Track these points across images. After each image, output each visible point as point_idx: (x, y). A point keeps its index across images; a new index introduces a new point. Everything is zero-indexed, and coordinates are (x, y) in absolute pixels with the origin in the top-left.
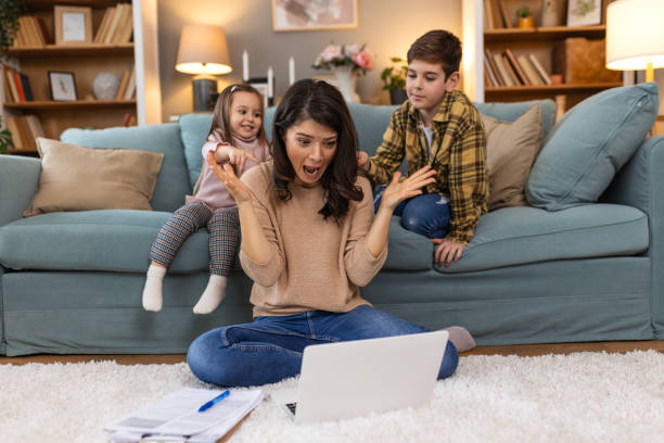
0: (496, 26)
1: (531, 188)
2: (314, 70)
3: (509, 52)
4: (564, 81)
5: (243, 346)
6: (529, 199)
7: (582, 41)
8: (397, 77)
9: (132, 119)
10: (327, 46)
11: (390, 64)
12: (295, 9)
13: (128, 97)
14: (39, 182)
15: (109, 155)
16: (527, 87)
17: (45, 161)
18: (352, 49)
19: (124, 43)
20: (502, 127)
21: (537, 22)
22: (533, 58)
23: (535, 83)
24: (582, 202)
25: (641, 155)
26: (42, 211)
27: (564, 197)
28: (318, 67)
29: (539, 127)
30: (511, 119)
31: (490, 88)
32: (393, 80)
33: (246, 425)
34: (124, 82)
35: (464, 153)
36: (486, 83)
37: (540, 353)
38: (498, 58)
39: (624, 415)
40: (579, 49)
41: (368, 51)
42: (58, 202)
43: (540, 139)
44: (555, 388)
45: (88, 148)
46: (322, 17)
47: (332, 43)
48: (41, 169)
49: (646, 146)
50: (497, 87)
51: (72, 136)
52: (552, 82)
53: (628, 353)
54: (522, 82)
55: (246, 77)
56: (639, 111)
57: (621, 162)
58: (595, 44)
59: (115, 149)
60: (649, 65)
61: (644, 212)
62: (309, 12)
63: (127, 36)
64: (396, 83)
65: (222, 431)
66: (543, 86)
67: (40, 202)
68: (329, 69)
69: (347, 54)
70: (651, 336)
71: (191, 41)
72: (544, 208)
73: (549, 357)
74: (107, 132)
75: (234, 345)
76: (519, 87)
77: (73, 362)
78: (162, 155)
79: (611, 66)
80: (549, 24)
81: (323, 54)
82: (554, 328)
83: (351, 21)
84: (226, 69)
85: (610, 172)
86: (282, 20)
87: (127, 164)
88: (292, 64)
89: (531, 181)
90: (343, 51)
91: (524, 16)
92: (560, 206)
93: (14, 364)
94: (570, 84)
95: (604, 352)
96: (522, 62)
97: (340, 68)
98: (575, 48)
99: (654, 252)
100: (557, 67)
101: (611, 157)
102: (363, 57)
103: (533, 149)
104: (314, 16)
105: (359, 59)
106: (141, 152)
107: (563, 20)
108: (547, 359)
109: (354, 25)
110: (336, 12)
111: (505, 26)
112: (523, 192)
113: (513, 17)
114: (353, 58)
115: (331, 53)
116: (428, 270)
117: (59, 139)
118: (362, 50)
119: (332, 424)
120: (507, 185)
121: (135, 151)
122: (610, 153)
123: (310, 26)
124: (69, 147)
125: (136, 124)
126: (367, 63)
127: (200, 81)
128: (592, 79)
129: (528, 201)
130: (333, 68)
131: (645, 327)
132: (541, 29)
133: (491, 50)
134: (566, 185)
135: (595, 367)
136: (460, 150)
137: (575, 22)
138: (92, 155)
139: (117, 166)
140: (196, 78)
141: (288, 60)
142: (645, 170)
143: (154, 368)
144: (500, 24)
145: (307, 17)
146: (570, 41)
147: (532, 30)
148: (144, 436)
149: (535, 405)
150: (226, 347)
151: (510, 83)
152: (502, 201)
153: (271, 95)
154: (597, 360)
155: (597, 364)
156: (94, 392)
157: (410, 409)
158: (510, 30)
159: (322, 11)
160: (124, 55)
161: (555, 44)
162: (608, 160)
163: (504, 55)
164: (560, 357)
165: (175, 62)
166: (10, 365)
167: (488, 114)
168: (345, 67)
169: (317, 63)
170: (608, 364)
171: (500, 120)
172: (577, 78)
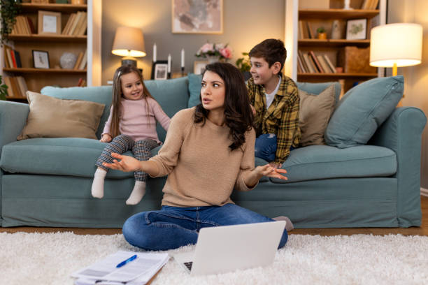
0: (305, 37)
1: (329, 135)
2: (196, 58)
3: (312, 53)
4: (343, 71)
5: (158, 224)
6: (327, 141)
7: (355, 48)
8: (246, 64)
9: (84, 82)
10: (204, 43)
11: (241, 56)
12: (185, 20)
13: (82, 68)
14: (28, 118)
15: (71, 104)
16: (322, 74)
17: (32, 105)
18: (220, 46)
19: (81, 35)
20: (311, 97)
21: (329, 36)
22: (326, 57)
23: (327, 72)
24: (358, 144)
25: (393, 118)
26: (29, 137)
27: (348, 141)
28: (199, 56)
29: (334, 99)
30: (317, 93)
31: (301, 73)
32: (243, 65)
33: (160, 276)
34: (80, 58)
35: (293, 113)
36: (298, 71)
37: (333, 234)
38: (305, 56)
39: (388, 274)
40: (353, 53)
41: (229, 48)
42: (39, 132)
43: (333, 106)
44: (345, 256)
45: (59, 98)
46: (201, 26)
47: (208, 42)
48: (29, 111)
49: (396, 112)
50: (304, 73)
51: (48, 90)
52: (337, 71)
53: (385, 236)
54: (319, 71)
55: (155, 60)
56: (393, 92)
57: (381, 121)
58: (363, 51)
59: (75, 100)
60: (395, 65)
61: (394, 151)
62: (194, 23)
63: (83, 31)
64: (245, 68)
65: (146, 279)
66: (331, 74)
67: (28, 131)
68: (205, 57)
69: (217, 48)
70: (396, 225)
71: (122, 36)
72: (336, 147)
73: (339, 236)
74: (70, 89)
75: (153, 224)
76: (318, 73)
77: (46, 232)
78: (104, 105)
79: (373, 64)
80: (336, 37)
81: (202, 49)
82: (341, 218)
83: (219, 29)
84: (143, 54)
85: (375, 127)
86: (177, 27)
87: (83, 110)
88: (183, 53)
89: (328, 130)
90: (214, 47)
91: (322, 32)
92: (345, 146)
93: (8, 232)
94: (347, 73)
95: (371, 235)
96: (320, 58)
97: (212, 57)
98: (351, 53)
99: (400, 175)
100: (339, 63)
101: (375, 118)
102: (226, 52)
103: (329, 112)
104: (197, 25)
105: (224, 53)
106: (92, 103)
107: (344, 35)
108: (338, 238)
109: (221, 32)
110: (210, 24)
111: (310, 37)
112: (323, 137)
113: (315, 32)
114: (220, 51)
115: (207, 48)
116: (266, 181)
117: (39, 92)
118: (225, 47)
119: (214, 276)
120: (314, 132)
121: (88, 102)
122: (375, 116)
123: (194, 31)
124: (46, 98)
125: (86, 85)
126: (228, 55)
127: (126, 60)
128: (360, 71)
129: (326, 142)
130: (208, 56)
131: (393, 220)
132: (331, 40)
133: (302, 51)
134: (349, 133)
135: (367, 244)
136: (291, 112)
137: (351, 37)
138: (62, 104)
139: (76, 110)
140: (124, 59)
141: (181, 51)
142: (395, 127)
143: (98, 237)
144: (308, 36)
145: (193, 26)
146: (348, 48)
147: (325, 40)
148: (97, 281)
149: (335, 267)
150: (148, 224)
151: (312, 71)
152: (310, 142)
153: (169, 71)
154: (368, 239)
155: (368, 242)
156: (62, 252)
157: (260, 268)
158: (313, 40)
159: (202, 22)
160: (81, 43)
161: (339, 49)
162: (374, 120)
163: (309, 54)
164: (346, 237)
165: (111, 49)
166: (5, 233)
167: (303, 89)
168: (215, 57)
169: (198, 54)
170: (374, 242)
171: (309, 93)
172: (351, 70)
